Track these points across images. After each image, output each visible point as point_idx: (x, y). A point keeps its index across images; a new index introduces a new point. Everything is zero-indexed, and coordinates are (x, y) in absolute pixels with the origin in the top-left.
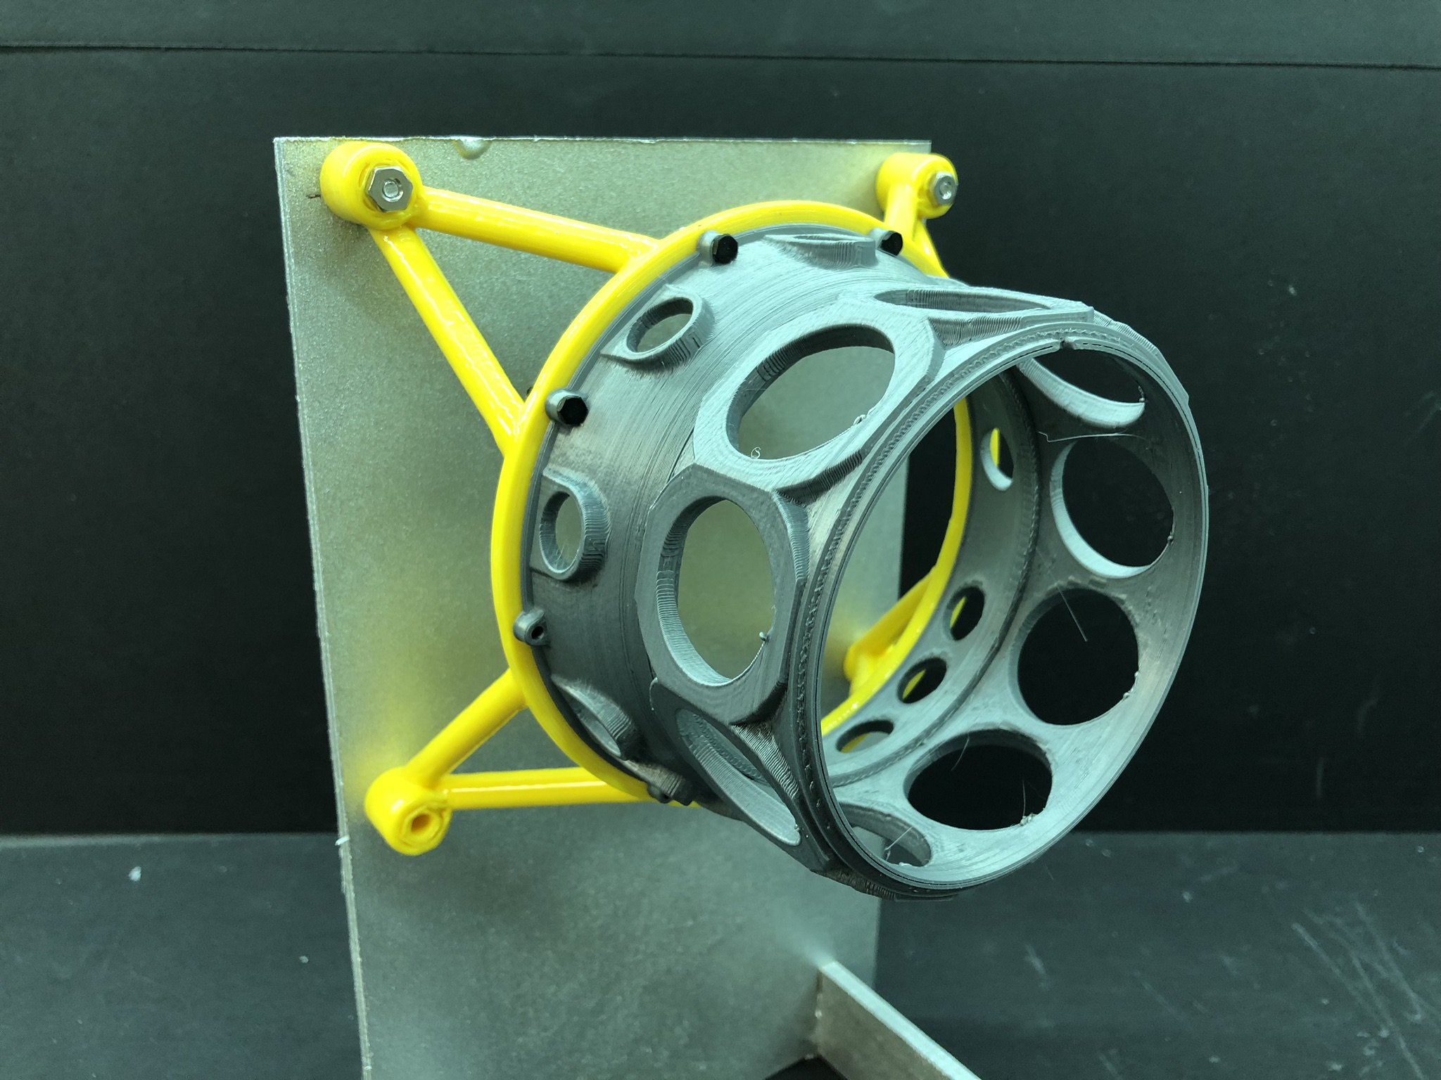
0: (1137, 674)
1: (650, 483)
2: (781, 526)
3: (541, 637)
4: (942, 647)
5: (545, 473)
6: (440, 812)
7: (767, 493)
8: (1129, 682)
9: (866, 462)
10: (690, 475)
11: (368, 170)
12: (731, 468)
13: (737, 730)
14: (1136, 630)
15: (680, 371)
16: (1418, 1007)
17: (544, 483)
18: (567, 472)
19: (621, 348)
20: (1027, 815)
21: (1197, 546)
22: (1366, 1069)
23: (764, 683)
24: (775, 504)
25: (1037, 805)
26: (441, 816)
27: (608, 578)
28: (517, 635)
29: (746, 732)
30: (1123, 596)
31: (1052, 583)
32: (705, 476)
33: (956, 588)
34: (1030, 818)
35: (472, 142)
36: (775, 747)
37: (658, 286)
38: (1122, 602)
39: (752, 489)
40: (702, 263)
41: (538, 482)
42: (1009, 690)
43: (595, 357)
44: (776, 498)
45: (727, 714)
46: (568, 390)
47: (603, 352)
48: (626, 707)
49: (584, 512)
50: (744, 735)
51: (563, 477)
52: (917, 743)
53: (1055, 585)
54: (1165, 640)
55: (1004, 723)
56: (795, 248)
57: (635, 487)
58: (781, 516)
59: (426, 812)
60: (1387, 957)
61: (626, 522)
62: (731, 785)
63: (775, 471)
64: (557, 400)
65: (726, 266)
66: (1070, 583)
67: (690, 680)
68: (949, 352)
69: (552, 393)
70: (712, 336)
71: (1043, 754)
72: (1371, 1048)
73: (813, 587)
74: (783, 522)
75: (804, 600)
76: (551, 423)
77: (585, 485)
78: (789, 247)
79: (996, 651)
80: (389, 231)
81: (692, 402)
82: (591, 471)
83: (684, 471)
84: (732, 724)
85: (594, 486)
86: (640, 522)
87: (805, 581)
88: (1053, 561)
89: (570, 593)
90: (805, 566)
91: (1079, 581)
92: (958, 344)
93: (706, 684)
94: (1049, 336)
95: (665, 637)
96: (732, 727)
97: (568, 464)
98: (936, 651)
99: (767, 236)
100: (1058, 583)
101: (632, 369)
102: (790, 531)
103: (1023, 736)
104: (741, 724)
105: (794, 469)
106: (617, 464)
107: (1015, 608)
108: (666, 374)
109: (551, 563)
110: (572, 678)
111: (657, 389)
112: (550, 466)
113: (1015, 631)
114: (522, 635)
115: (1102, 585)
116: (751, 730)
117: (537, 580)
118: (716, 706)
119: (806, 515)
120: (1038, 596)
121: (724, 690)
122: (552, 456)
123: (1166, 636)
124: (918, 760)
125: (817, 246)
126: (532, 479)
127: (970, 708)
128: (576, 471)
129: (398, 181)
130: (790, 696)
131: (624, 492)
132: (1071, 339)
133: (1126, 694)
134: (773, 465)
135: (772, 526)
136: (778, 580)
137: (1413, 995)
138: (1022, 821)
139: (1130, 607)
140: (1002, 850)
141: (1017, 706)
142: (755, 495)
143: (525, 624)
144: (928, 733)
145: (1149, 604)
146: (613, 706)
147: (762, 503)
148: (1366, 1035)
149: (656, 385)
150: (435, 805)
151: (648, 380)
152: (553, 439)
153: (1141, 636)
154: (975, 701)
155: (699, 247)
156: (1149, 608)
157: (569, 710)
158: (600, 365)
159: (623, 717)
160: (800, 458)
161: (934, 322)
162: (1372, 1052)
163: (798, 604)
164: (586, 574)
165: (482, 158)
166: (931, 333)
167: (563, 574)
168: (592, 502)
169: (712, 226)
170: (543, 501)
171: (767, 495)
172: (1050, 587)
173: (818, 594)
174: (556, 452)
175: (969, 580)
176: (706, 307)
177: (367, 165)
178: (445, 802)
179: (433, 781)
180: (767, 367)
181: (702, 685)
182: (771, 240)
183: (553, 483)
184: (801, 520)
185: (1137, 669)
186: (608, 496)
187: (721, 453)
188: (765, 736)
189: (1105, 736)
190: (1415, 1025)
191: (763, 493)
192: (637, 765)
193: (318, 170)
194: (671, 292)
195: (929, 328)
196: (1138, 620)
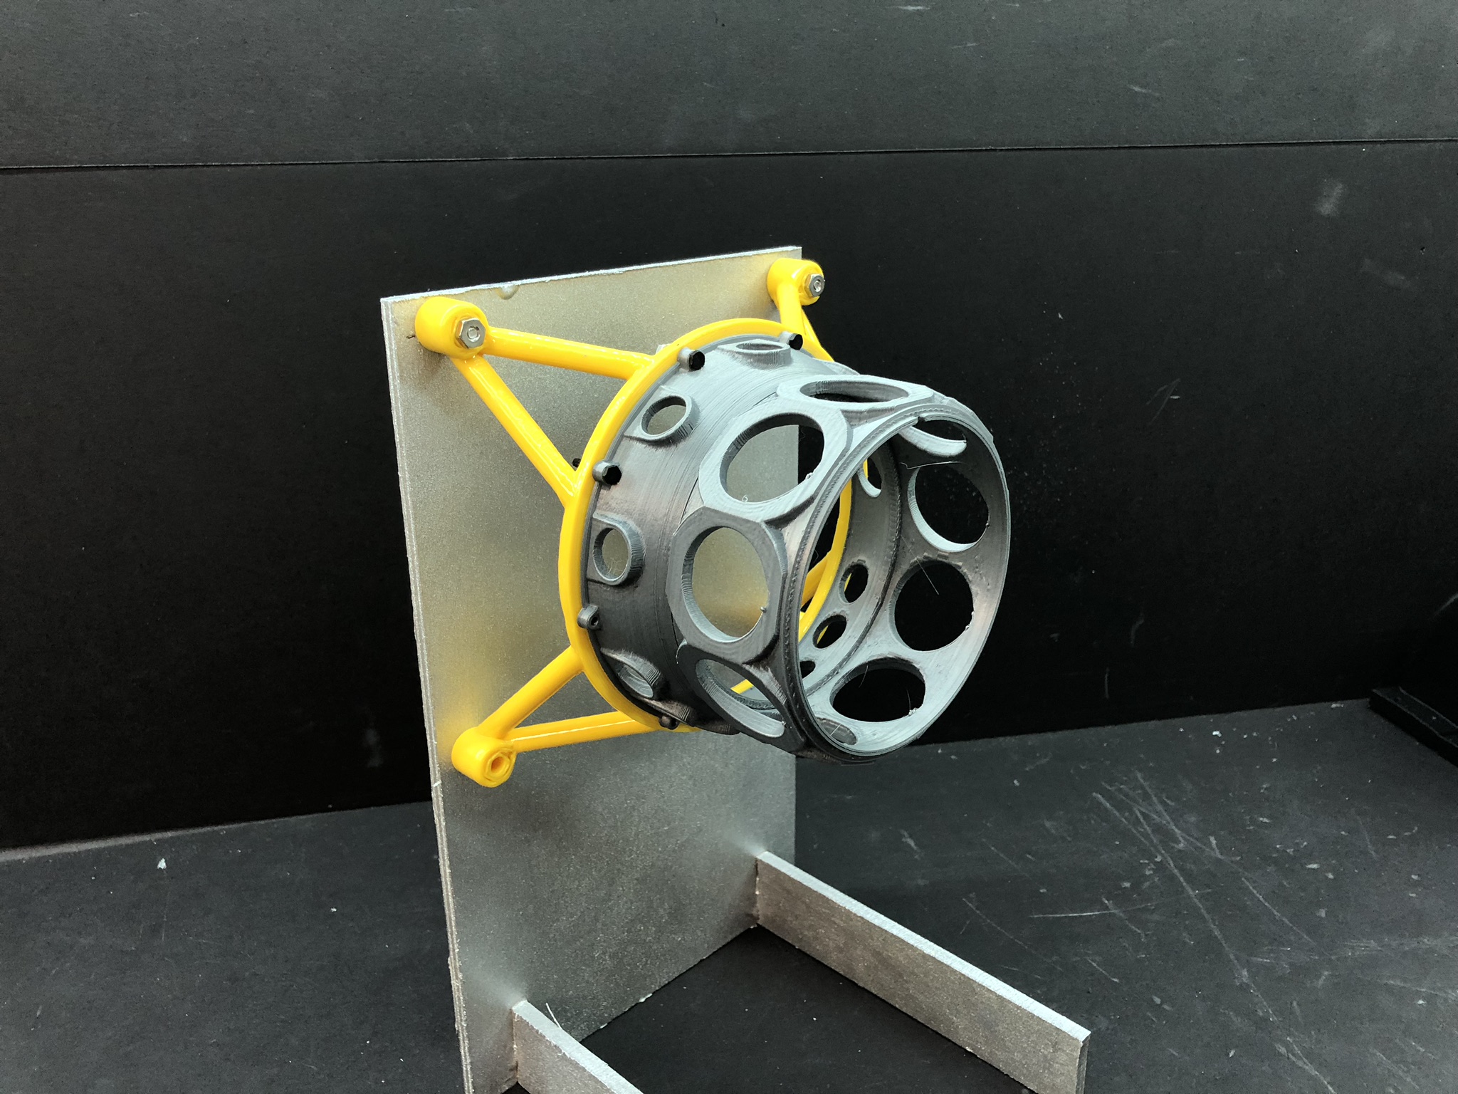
0: (973, 613)
1: (670, 519)
2: (769, 543)
3: (596, 623)
4: (841, 607)
5: (595, 516)
6: (509, 755)
7: (758, 523)
8: (968, 619)
9: (816, 501)
10: (701, 513)
11: (457, 322)
12: (730, 509)
13: (747, 667)
14: (970, 585)
15: (682, 445)
16: (1181, 839)
17: (594, 523)
18: (611, 515)
19: (639, 431)
20: (912, 709)
21: (1004, 530)
22: (1147, 884)
23: (765, 639)
24: (764, 530)
25: (918, 702)
26: (509, 758)
27: (646, 580)
28: (580, 625)
29: (752, 667)
30: (960, 564)
31: (915, 558)
32: (713, 514)
33: (846, 565)
34: (914, 710)
35: (507, 286)
36: (771, 675)
37: (656, 387)
38: (960, 567)
39: (748, 521)
40: (681, 369)
41: (590, 522)
42: (891, 632)
43: (621, 438)
44: (764, 526)
45: (740, 659)
46: (606, 461)
47: (625, 434)
48: (657, 664)
49: (629, 541)
50: (752, 670)
51: (607, 518)
52: (835, 672)
53: (916, 559)
54: (988, 590)
55: (890, 653)
56: (741, 356)
57: (660, 522)
58: (768, 537)
59: (501, 755)
60: (1160, 808)
61: (656, 545)
62: (730, 707)
63: (761, 509)
64: (602, 468)
65: (699, 371)
66: (925, 557)
67: (712, 640)
68: (855, 430)
69: (597, 462)
70: (699, 421)
71: (917, 670)
72: (1149, 870)
73: (792, 577)
74: (770, 540)
75: (787, 586)
76: (596, 483)
77: (625, 523)
78: (736, 355)
79: (879, 606)
80: (469, 359)
81: (692, 465)
82: (629, 513)
83: (697, 511)
84: (744, 663)
85: (632, 524)
86: (665, 544)
87: (787, 574)
88: (913, 543)
89: (617, 593)
90: (786, 565)
91: (931, 556)
92: (859, 425)
93: (724, 641)
94: (911, 415)
95: (691, 615)
96: (744, 666)
97: (612, 510)
98: (837, 611)
99: (719, 346)
100: (918, 558)
101: (649, 445)
102: (775, 545)
103: (903, 660)
104: (750, 663)
105: (772, 508)
106: (647, 508)
107: (890, 577)
108: (673, 448)
109: (604, 574)
110: (618, 649)
111: (668, 458)
112: (597, 511)
113: (891, 591)
114: (585, 624)
115: (946, 557)
116: (755, 666)
117: (592, 586)
118: (731, 655)
119: (782, 535)
120: (904, 567)
121: (737, 644)
122: (598, 505)
123: (989, 587)
124: (836, 684)
125: (756, 355)
126: (586, 521)
127: (866, 646)
128: (618, 514)
129: (477, 329)
130: (781, 644)
131: (653, 525)
132: (924, 415)
133: (967, 627)
134: (758, 506)
135: (763, 543)
136: (770, 575)
137: (1176, 830)
138: (910, 713)
139: (965, 570)
140: (900, 731)
141: (897, 641)
142: (749, 525)
143: (586, 616)
144: (841, 665)
145: (977, 568)
146: (649, 663)
147: (755, 530)
148: (1146, 861)
149: (667, 454)
150: (506, 750)
151: (661, 452)
152: (598, 493)
153: (974, 588)
154: (869, 640)
155: (679, 360)
156: (977, 570)
157: (613, 671)
158: (625, 442)
159: (656, 671)
160: (775, 501)
161: (845, 412)
162: (1151, 872)
163: (783, 587)
164: (633, 579)
165: (513, 298)
166: (844, 420)
167: (615, 581)
168: (633, 534)
169: (686, 345)
170: (595, 535)
171: (758, 525)
172: (912, 561)
173: (795, 581)
174: (601, 502)
175: (855, 560)
176: (694, 403)
177: (456, 318)
178: (512, 747)
179: (503, 734)
180: (739, 440)
181: (721, 643)
182: (723, 350)
183: (603, 523)
184: (780, 537)
185: (973, 610)
186: (642, 529)
187: (722, 500)
188: (764, 668)
189: (955, 655)
190: (1180, 851)
191: (755, 523)
192: (659, 703)
193: (414, 319)
194: (666, 392)
195: (842, 417)
196: (970, 579)
